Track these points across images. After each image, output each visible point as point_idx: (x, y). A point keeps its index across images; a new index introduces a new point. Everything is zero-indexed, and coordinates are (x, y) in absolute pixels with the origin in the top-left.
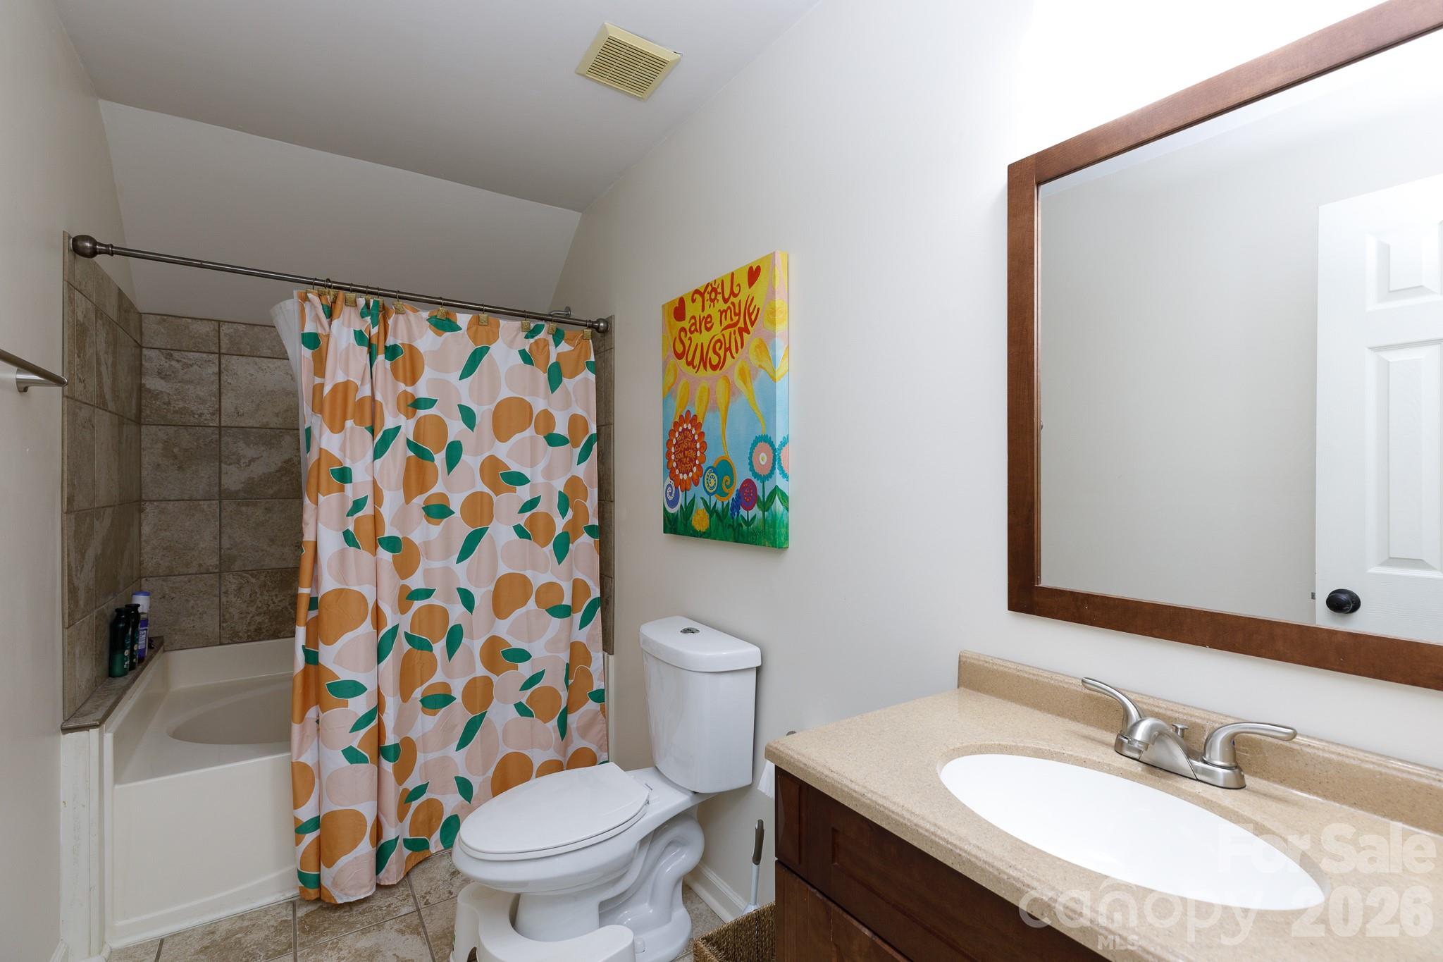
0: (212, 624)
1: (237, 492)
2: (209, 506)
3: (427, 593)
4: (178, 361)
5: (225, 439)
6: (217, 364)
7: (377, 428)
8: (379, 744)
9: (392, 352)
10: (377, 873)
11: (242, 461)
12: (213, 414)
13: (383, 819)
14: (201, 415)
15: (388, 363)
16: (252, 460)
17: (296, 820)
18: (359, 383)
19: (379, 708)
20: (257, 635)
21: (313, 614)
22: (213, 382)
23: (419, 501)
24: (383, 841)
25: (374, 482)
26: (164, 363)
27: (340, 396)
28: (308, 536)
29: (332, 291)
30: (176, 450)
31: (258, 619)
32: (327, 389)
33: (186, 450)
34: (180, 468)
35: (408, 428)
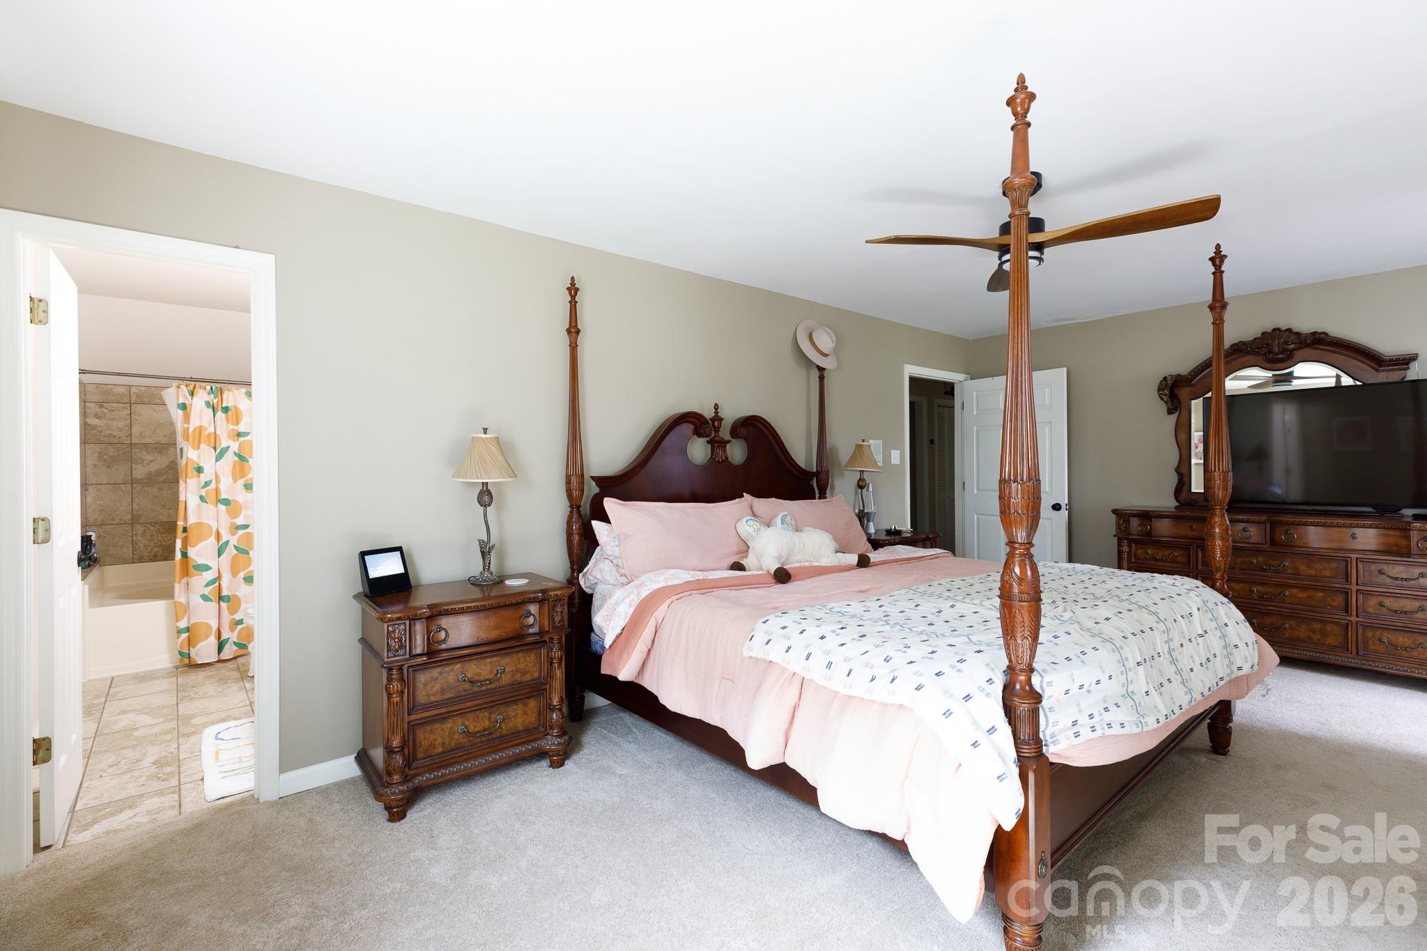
0: (128, 552)
1: (142, 479)
2: (125, 487)
3: (247, 527)
4: (106, 409)
5: (134, 450)
6: (129, 409)
7: (217, 445)
8: (219, 593)
9: (226, 410)
10: (219, 655)
11: (145, 462)
12: (127, 437)
13: (221, 629)
14: (120, 437)
15: (224, 415)
16: (151, 461)
17: (177, 627)
18: (207, 426)
19: (219, 578)
20: (154, 558)
21: (185, 534)
22: (127, 419)
23: (241, 482)
24: (221, 639)
25: (216, 473)
26: (99, 410)
27: (197, 434)
28: (182, 498)
29: (193, 383)
30: (106, 457)
31: (155, 550)
32: (191, 430)
33: (112, 457)
34: (108, 466)
35: (234, 446)
